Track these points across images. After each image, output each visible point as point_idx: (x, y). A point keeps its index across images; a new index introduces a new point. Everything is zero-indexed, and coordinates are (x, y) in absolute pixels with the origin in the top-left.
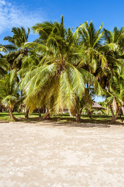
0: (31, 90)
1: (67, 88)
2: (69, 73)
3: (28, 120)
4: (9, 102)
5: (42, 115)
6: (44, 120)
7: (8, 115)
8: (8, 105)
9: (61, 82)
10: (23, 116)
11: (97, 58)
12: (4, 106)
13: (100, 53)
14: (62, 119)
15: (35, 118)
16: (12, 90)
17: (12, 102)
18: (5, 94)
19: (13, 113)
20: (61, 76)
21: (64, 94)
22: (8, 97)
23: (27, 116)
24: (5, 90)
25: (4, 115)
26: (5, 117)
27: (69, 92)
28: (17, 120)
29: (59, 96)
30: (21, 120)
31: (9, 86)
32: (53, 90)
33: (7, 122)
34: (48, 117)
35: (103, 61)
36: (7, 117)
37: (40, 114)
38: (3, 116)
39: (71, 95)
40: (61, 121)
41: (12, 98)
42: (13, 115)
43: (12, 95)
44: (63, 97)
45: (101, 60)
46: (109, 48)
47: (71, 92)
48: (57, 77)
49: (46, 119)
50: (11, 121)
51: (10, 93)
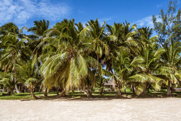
0: (48, 73)
1: (75, 71)
2: (76, 60)
3: (46, 97)
4: (31, 83)
5: (59, 93)
6: (60, 97)
7: (30, 95)
8: (30, 86)
9: (71, 66)
10: (43, 95)
11: (101, 46)
12: (26, 87)
13: (103, 43)
14: (76, 96)
15: (53, 96)
16: (33, 74)
17: (33, 83)
18: (27, 77)
19: (34, 93)
20: (71, 62)
21: (73, 75)
22: (30, 79)
23: (46, 95)
24: (27, 73)
25: (25, 94)
26: (26, 97)
27: (77, 74)
28: (37, 98)
29: (69, 78)
30: (41, 98)
31: (31, 70)
32: (65, 73)
33: (28, 100)
34: (63, 95)
35: (106, 49)
36: (29, 96)
37: (58, 93)
38: (25, 96)
39: (78, 77)
40: (75, 97)
41: (33, 80)
42: (34, 95)
43: (34, 78)
44: (72, 78)
45: (104, 48)
46: (110, 39)
47: (78, 74)
48: (69, 62)
49: (62, 96)
50: (32, 100)
51: (32, 76)
